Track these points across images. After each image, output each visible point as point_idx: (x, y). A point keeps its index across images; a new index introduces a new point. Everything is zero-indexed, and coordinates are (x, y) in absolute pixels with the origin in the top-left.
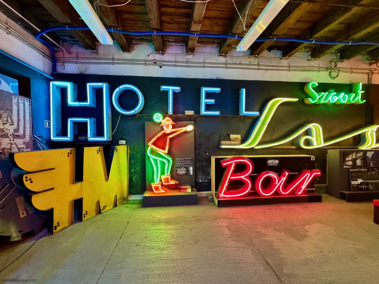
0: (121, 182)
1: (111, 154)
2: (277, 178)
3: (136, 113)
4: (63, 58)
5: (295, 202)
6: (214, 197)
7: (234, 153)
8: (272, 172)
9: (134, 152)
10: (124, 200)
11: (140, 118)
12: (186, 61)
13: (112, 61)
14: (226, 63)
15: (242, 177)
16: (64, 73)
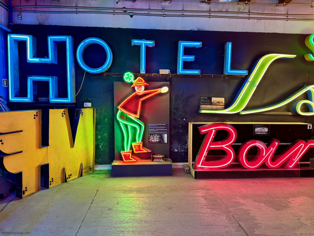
0: (87, 149)
1: (76, 118)
2: (265, 148)
3: (103, 71)
4: (20, 6)
5: (285, 177)
6: (191, 168)
7: (216, 119)
8: (259, 141)
9: (101, 116)
10: (90, 170)
11: (108, 77)
12: (161, 9)
13: (75, 10)
14: (210, 11)
15: (223, 146)
16: (21, 24)
